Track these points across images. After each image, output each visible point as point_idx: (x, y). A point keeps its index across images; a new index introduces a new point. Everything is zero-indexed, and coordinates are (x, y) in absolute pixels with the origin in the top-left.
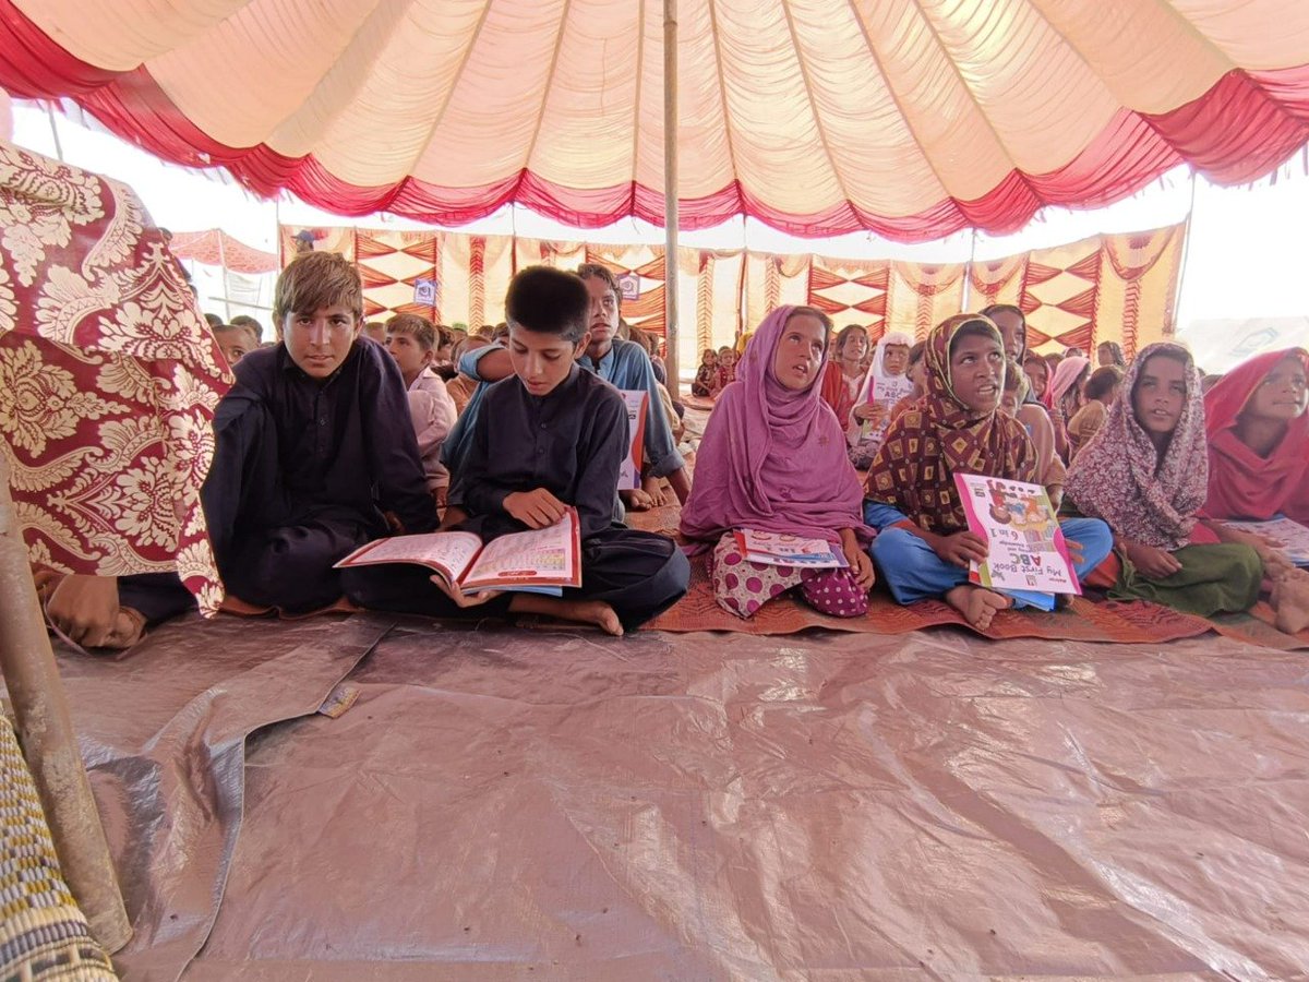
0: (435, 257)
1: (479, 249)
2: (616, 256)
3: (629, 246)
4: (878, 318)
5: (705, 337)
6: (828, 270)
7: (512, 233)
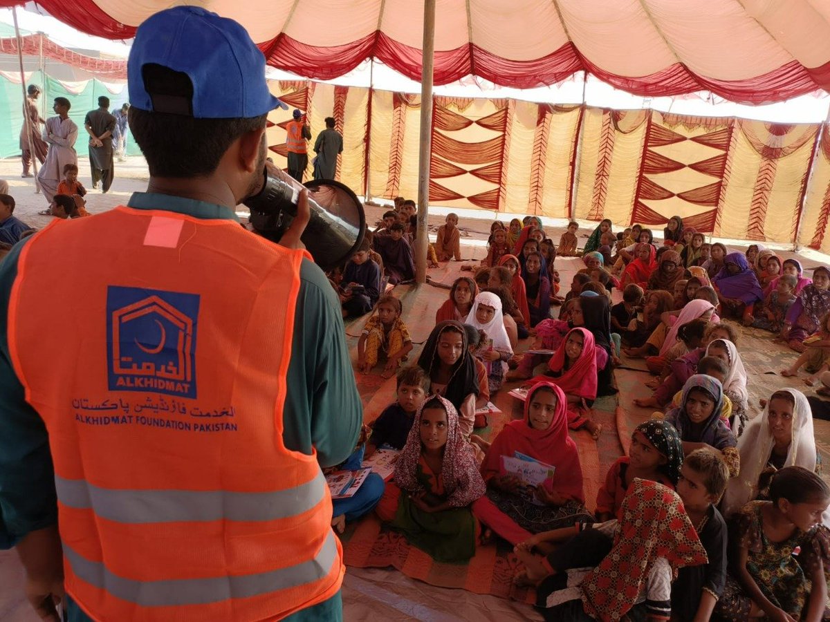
0: (306, 105)
1: (341, 99)
2: (460, 108)
3: (473, 99)
4: (716, 180)
5: (537, 186)
6: (666, 126)
7: (369, 86)
